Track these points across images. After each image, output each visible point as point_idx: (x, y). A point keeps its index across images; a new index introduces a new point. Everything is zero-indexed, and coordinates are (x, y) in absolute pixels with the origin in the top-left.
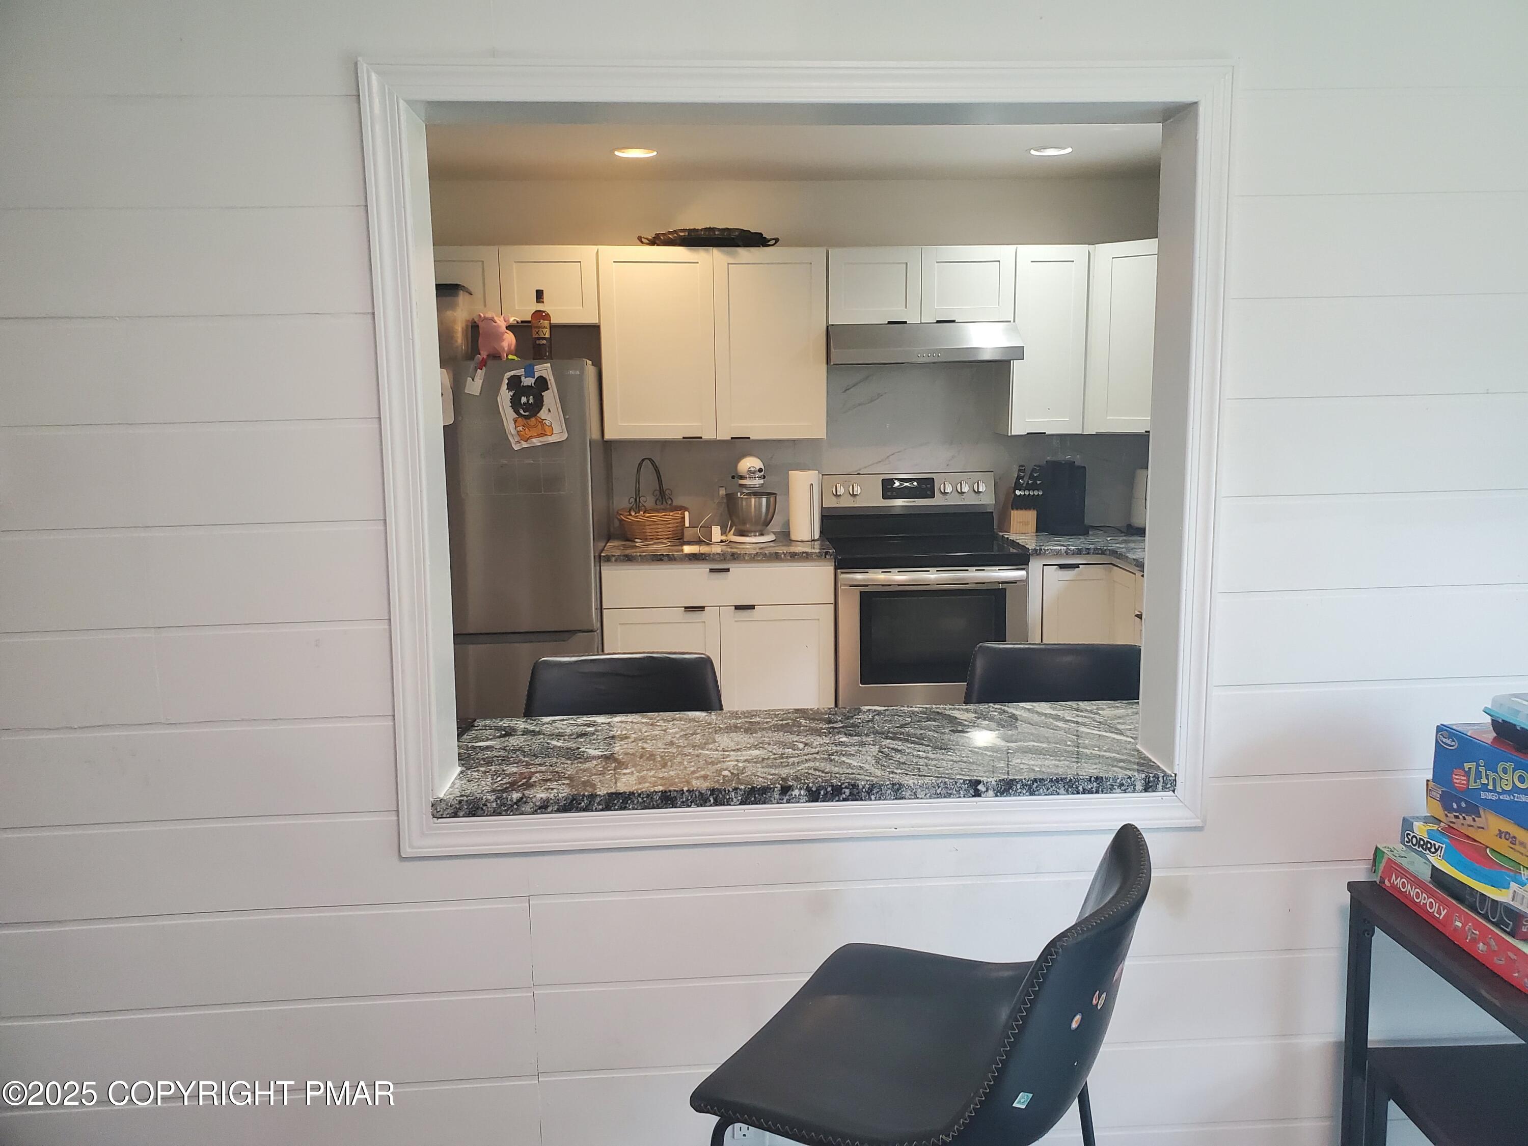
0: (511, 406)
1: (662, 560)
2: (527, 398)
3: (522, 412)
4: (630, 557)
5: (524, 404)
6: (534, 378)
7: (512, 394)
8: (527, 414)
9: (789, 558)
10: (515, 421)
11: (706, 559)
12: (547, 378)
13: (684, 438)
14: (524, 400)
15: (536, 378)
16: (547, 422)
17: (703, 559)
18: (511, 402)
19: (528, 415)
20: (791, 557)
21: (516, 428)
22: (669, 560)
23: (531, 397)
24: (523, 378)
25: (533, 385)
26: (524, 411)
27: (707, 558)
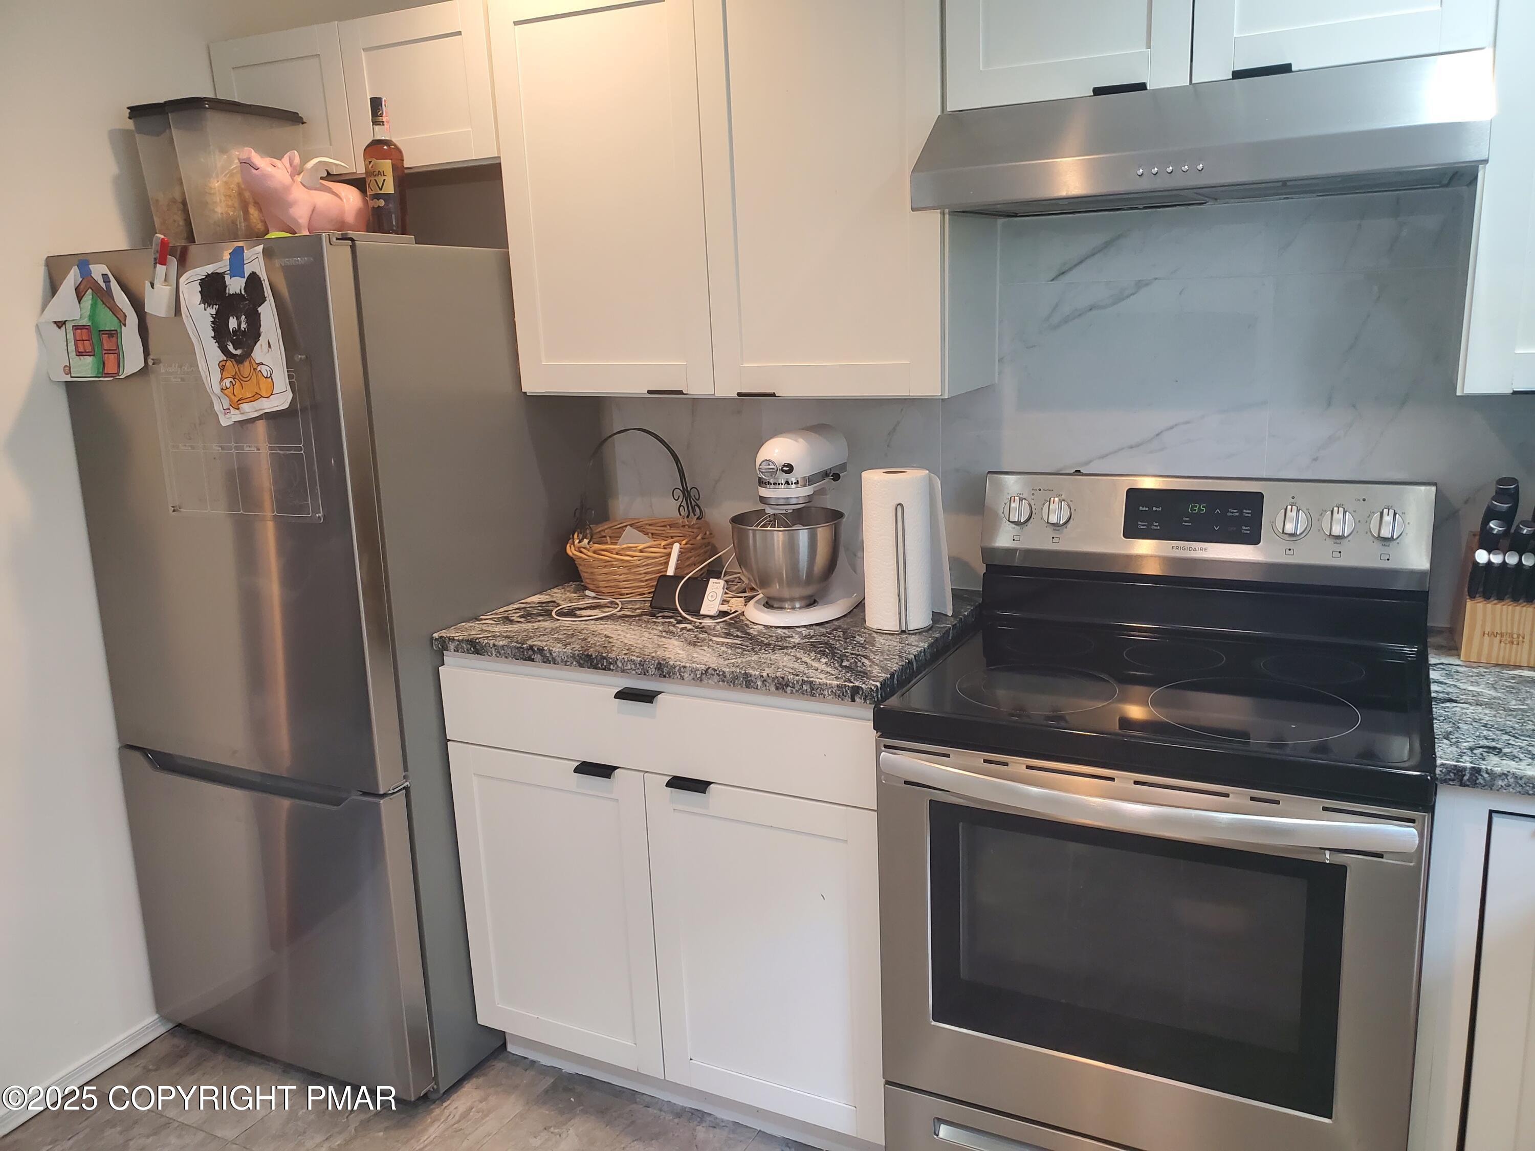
0: (214, 338)
1: (533, 660)
2: (237, 319)
3: (231, 348)
4: (478, 647)
5: (235, 332)
6: (244, 278)
7: (214, 312)
8: (238, 352)
9: (773, 688)
10: (222, 368)
11: (610, 669)
12: (261, 276)
13: (650, 392)
14: (233, 323)
15: (246, 276)
16: (263, 369)
17: (605, 669)
18: (214, 330)
19: (240, 356)
20: (777, 689)
21: (222, 379)
22: (544, 662)
23: (243, 317)
24: (227, 277)
25: (243, 292)
26: (234, 347)
27: (612, 667)
